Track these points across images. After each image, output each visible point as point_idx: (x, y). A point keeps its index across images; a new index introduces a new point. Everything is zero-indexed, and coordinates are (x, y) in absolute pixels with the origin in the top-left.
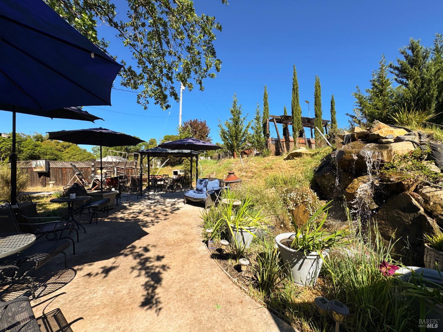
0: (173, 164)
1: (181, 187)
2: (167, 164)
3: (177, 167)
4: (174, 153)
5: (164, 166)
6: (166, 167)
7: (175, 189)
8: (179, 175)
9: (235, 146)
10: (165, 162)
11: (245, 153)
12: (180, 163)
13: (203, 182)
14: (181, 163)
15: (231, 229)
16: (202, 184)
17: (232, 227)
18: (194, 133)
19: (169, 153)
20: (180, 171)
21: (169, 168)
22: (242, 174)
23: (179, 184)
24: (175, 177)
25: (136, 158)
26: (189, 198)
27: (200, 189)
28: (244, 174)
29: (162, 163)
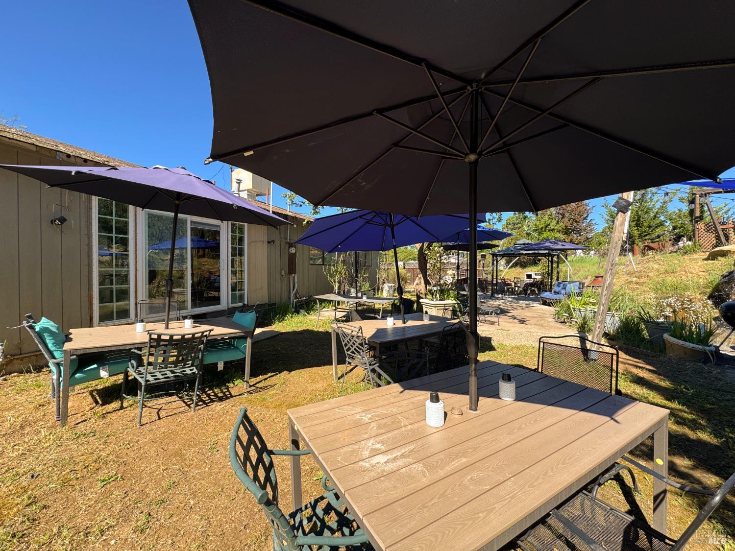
0: (524, 265)
1: (537, 292)
2: (515, 265)
3: (530, 269)
4: (529, 254)
5: (511, 267)
6: (514, 269)
7: (529, 294)
8: (534, 279)
9: (635, 236)
10: (512, 261)
11: (651, 248)
12: (535, 263)
13: (562, 285)
14: (537, 263)
15: (572, 310)
16: (559, 286)
17: (573, 308)
18: (561, 216)
19: (523, 254)
20: (536, 274)
21: (519, 269)
22: (630, 280)
23: (533, 289)
24: (528, 281)
25: (484, 259)
26: (545, 299)
27: (557, 291)
28: (634, 279)
29: (508, 262)
